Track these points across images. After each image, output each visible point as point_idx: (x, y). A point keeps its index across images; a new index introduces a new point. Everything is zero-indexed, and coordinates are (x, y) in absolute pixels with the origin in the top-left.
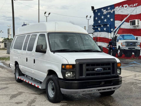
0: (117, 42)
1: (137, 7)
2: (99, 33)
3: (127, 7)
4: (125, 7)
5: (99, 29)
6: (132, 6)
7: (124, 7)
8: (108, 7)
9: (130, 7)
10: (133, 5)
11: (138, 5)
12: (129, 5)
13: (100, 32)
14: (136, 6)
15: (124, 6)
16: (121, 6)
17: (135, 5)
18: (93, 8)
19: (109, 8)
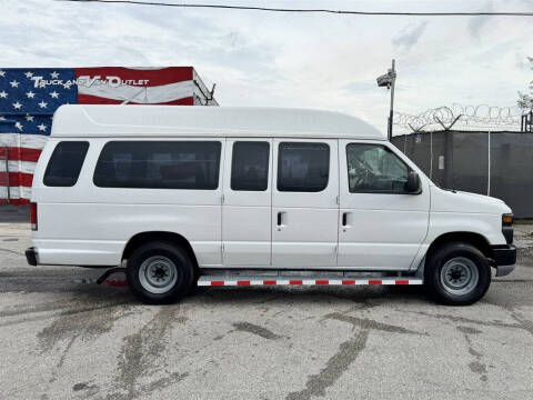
1: (148, 88)
2: (18, 135)
5: (18, 125)
8: (52, 70)
11: (149, 85)
13: (21, 133)
19: (54, 75)
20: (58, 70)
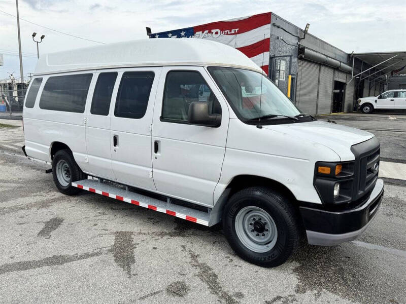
0: (200, 95)
1: (238, 35)
3: (219, 33)
4: (214, 33)
6: (227, 32)
7: (212, 33)
8: (181, 31)
9: (225, 34)
10: (230, 31)
11: (239, 32)
12: (222, 30)
14: (235, 34)
15: (212, 31)
16: (207, 31)
17: (233, 31)
18: (149, 30)
19: (183, 34)
20: (185, 30)
